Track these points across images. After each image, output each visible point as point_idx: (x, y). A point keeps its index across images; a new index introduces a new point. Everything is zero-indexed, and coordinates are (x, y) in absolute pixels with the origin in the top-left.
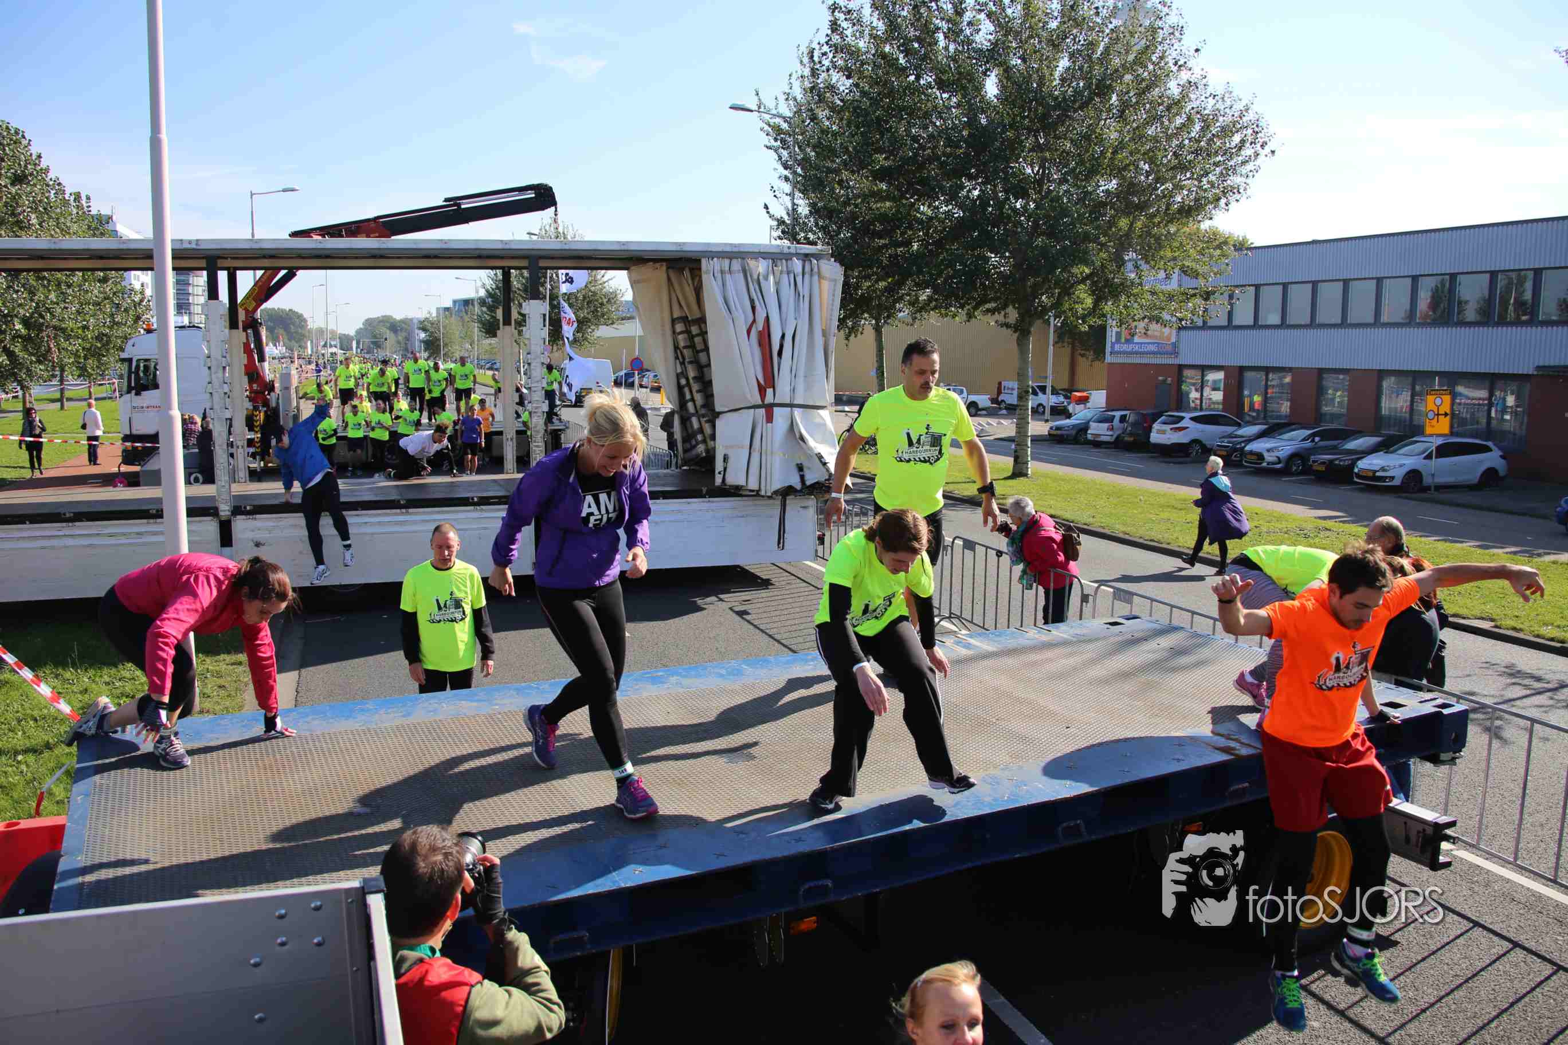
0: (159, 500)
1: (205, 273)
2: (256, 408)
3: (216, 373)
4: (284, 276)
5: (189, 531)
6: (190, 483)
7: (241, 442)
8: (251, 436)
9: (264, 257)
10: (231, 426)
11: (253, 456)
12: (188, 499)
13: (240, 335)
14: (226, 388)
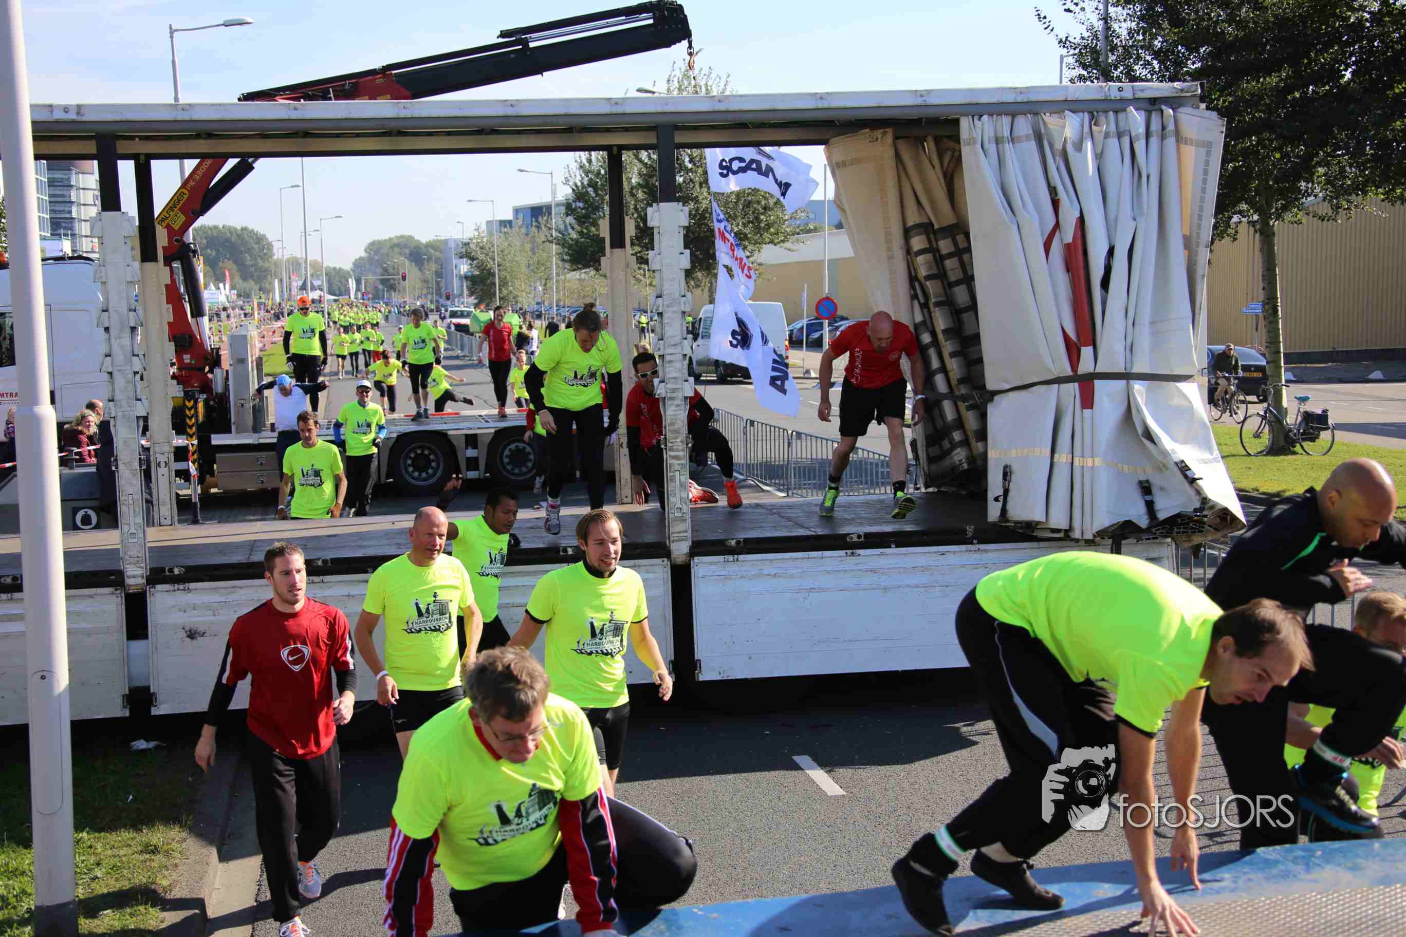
0: (15, 559)
1: (96, 163)
2: (188, 396)
3: (120, 338)
4: (235, 167)
5: (68, 613)
6: (76, 528)
7: (163, 454)
8: (181, 441)
9: (198, 136)
10: (145, 429)
11: (184, 475)
12: (69, 555)
13: (160, 273)
14: (137, 365)
